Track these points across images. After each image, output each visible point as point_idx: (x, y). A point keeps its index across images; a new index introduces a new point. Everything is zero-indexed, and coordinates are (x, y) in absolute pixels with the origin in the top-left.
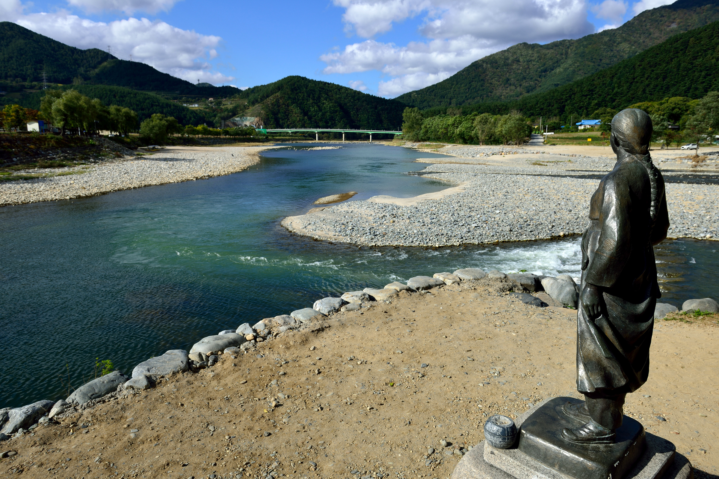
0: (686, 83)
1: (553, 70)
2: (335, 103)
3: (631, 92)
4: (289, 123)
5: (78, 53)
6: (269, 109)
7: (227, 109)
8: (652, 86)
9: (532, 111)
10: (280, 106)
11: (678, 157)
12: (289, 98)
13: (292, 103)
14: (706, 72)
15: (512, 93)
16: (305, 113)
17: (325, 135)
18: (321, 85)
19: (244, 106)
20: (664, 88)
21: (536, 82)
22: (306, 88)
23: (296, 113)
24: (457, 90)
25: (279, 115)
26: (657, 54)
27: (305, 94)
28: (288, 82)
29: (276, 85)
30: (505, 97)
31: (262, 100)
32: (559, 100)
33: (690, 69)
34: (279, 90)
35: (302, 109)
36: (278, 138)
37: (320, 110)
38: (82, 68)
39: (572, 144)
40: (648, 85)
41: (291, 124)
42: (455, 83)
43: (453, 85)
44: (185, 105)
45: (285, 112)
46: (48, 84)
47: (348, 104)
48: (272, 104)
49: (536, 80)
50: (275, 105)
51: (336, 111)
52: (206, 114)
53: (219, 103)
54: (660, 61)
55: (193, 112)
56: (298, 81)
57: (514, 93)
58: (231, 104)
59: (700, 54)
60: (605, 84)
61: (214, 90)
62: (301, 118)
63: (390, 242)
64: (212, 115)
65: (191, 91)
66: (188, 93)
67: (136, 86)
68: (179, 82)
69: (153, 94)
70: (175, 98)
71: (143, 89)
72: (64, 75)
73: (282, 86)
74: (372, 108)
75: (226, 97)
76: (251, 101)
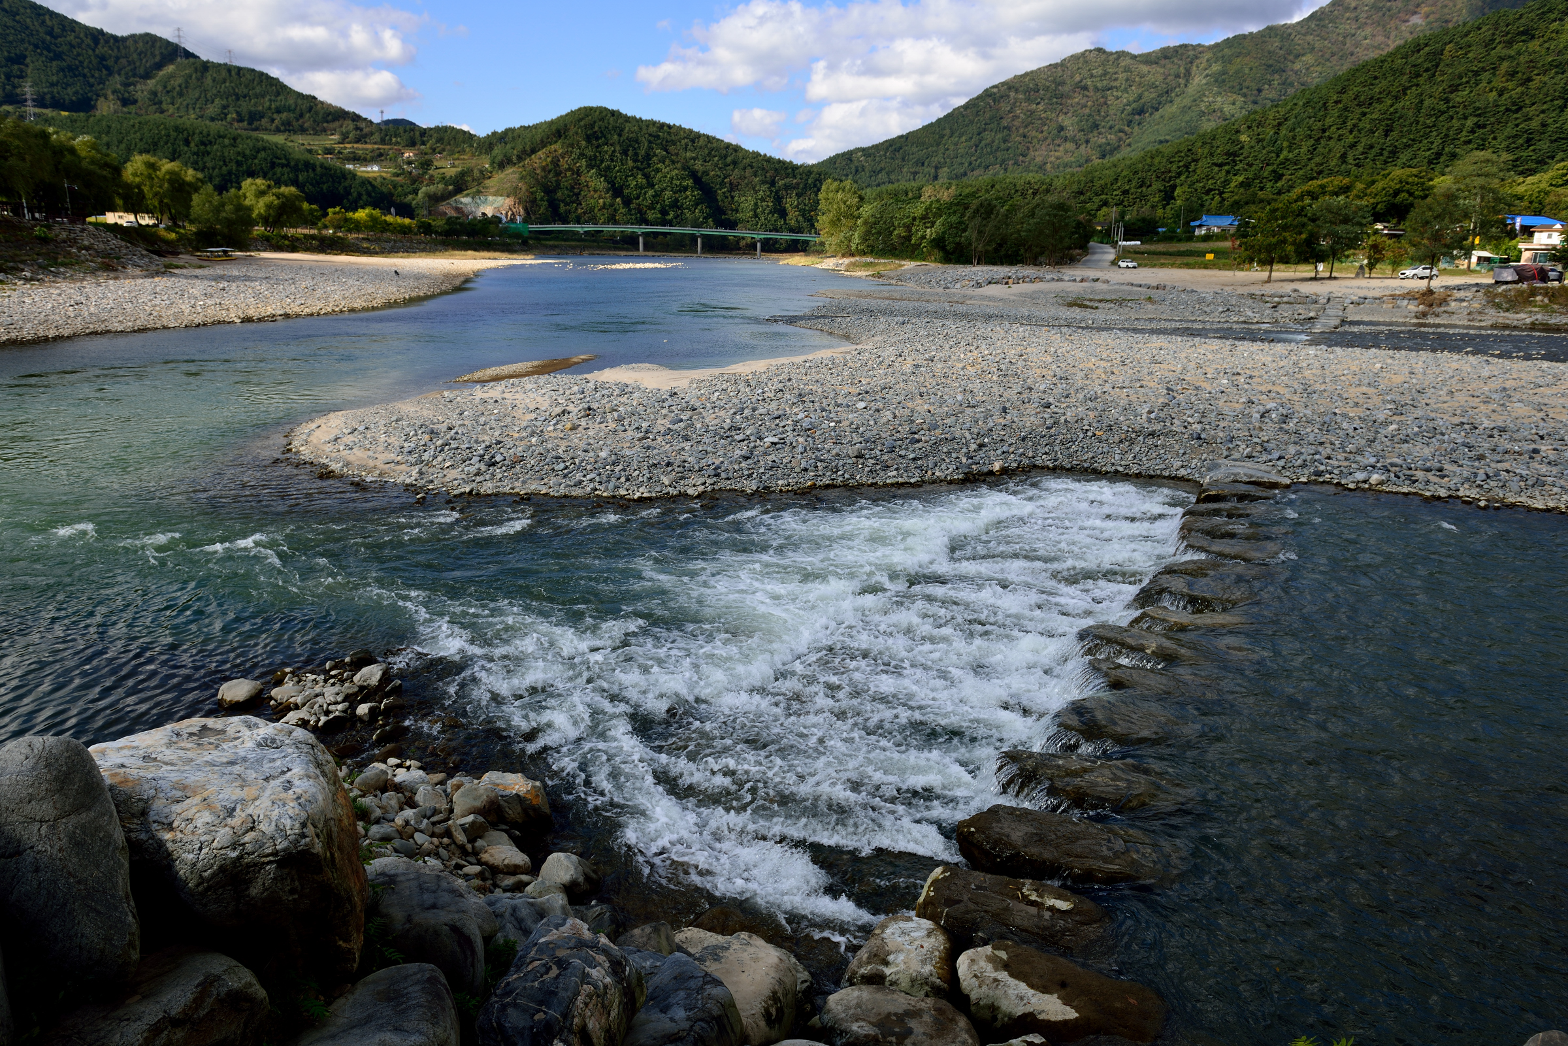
0: (1432, 143)
1: (1157, 110)
2: (684, 169)
3: (1317, 159)
4: (580, 211)
5: (107, 42)
6: (537, 180)
7: (444, 178)
8: (1360, 148)
9: (1103, 197)
10: (561, 173)
11: (1388, 293)
12: (582, 155)
13: (587, 166)
14: (1476, 119)
15: (1068, 159)
16: (617, 191)
17: (659, 239)
18: (652, 130)
19: (481, 172)
20: (1386, 153)
21: (1121, 134)
22: (620, 135)
23: (595, 191)
24: (952, 148)
25: (559, 194)
26: (1376, 78)
27: (618, 148)
28: (580, 120)
29: (554, 128)
30: (1053, 167)
31: (520, 158)
32: (1163, 173)
33: (1443, 113)
34: (560, 137)
35: (611, 183)
36: (551, 243)
37: (652, 186)
38: (117, 76)
39: (1173, 265)
40: (1353, 146)
41: (585, 213)
42: (947, 132)
43: (942, 136)
44: (350, 167)
45: (573, 188)
46: (37, 110)
47: (712, 173)
48: (544, 169)
49: (1121, 131)
50: (550, 171)
51: (685, 189)
52: (395, 187)
53: (426, 165)
54: (1380, 93)
55: (366, 182)
56: (602, 119)
57: (1073, 159)
58: (453, 166)
59: (1464, 80)
60: (1264, 140)
61: (417, 133)
62: (608, 201)
63: (518, 484)
64: (410, 189)
65: (365, 136)
66: (358, 141)
67: (241, 120)
68: (337, 116)
69: (279, 139)
70: (329, 151)
71: (256, 129)
72: (76, 93)
73: (566, 129)
74: (763, 182)
75: (444, 150)
76: (497, 161)
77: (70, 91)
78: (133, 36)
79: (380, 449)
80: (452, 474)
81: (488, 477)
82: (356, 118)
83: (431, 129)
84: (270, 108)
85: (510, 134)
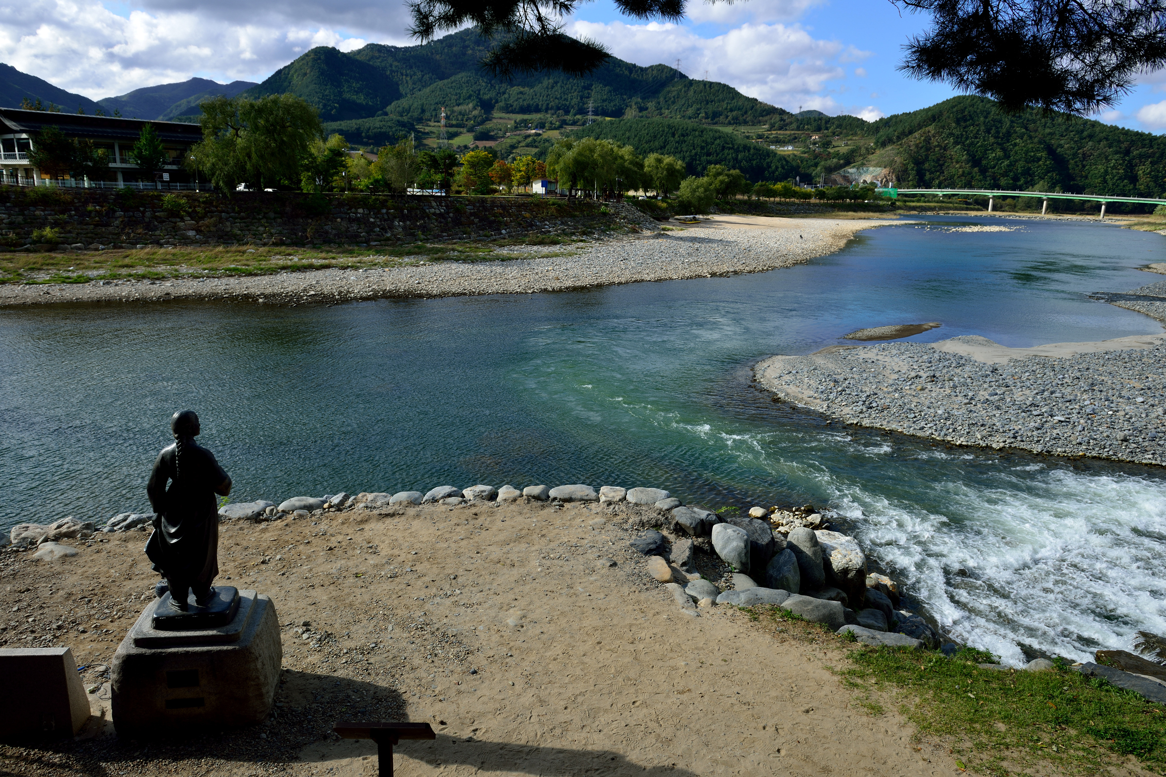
2: (1040, 143)
4: (941, 178)
5: (637, 71)
6: (910, 155)
7: (837, 155)
10: (931, 148)
12: (951, 134)
13: (954, 143)
16: (975, 161)
17: (1008, 201)
19: (868, 149)
22: (986, 117)
23: (957, 162)
25: (926, 165)
28: (953, 107)
29: (930, 113)
31: (899, 138)
34: (934, 120)
35: (972, 155)
37: (1007, 157)
38: (639, 93)
41: (945, 180)
44: (773, 147)
45: (939, 160)
46: (594, 117)
48: (917, 146)
50: (922, 148)
51: (1039, 159)
52: (802, 162)
53: (827, 144)
55: (783, 158)
56: (973, 105)
58: (846, 145)
61: (823, 122)
62: (967, 170)
63: (885, 423)
64: (812, 163)
65: (786, 125)
66: (781, 129)
67: (707, 118)
68: (771, 111)
69: (728, 130)
70: (760, 137)
71: (716, 123)
72: (615, 105)
73: (941, 114)
74: (1116, 153)
75: (841, 133)
76: (880, 141)
77: (612, 104)
78: (652, 67)
79: (805, 387)
80: (847, 410)
81: (867, 415)
82: (782, 112)
83: (834, 118)
84: (726, 109)
85: (894, 120)
